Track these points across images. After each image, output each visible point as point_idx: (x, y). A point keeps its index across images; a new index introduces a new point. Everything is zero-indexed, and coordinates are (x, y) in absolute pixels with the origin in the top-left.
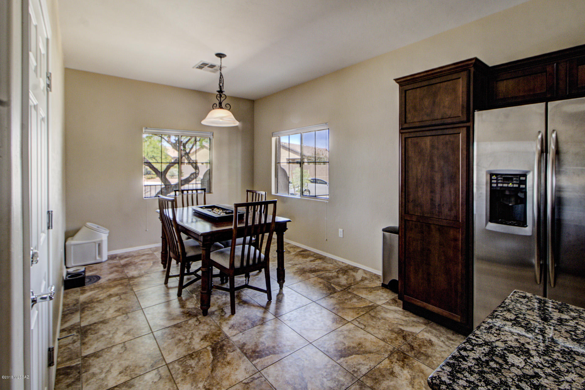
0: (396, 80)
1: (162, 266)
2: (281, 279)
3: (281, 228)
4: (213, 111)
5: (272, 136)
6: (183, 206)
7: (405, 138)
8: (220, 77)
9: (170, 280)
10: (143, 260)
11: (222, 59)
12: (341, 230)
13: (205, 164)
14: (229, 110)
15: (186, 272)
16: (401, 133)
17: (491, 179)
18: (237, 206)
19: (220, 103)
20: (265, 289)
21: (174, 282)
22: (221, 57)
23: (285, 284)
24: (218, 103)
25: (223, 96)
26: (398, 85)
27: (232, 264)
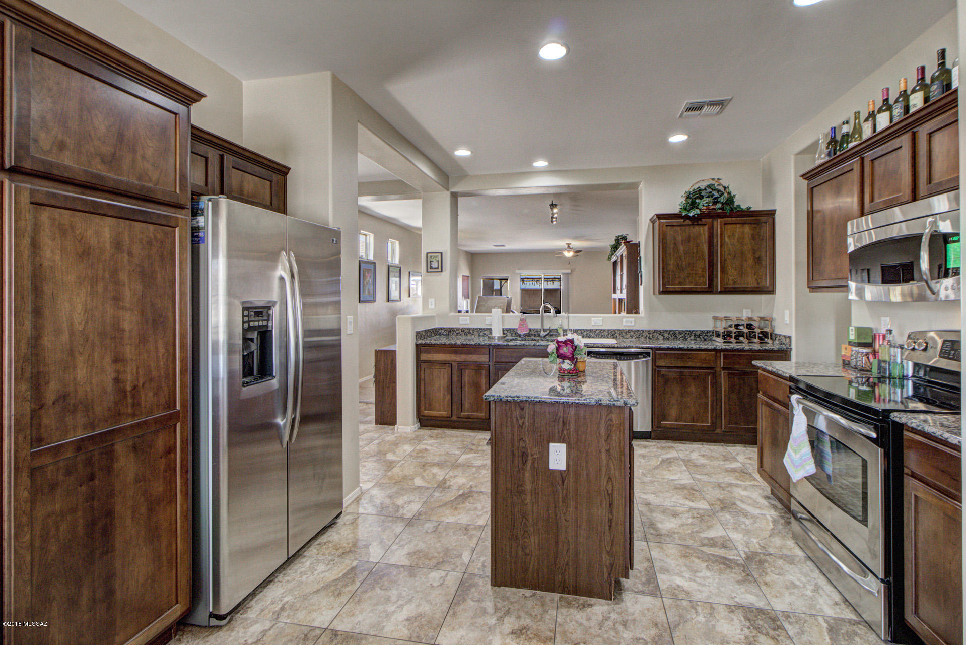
17: (243, 317)
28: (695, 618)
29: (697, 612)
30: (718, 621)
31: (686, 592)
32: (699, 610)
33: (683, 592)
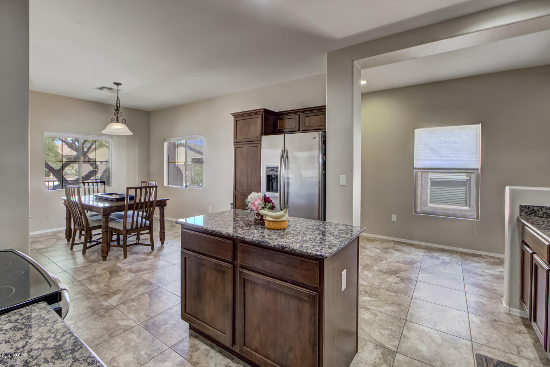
0: (232, 114)
1: (66, 240)
2: (162, 239)
3: (162, 204)
4: (111, 124)
5: (165, 142)
6: (85, 194)
7: (236, 148)
8: (117, 100)
9: (75, 247)
10: (47, 239)
11: (119, 86)
12: (210, 208)
13: (104, 163)
14: (124, 124)
15: (88, 240)
16: (234, 145)
17: (267, 170)
18: (128, 189)
19: (117, 119)
20: (149, 243)
21: (79, 248)
22: (118, 85)
23: (165, 242)
24: (115, 118)
25: (119, 113)
26: (233, 117)
27: (125, 227)
28: (146, 350)
29: (147, 354)
30: (133, 358)
31: (159, 361)
32: (146, 357)
33: (160, 359)
